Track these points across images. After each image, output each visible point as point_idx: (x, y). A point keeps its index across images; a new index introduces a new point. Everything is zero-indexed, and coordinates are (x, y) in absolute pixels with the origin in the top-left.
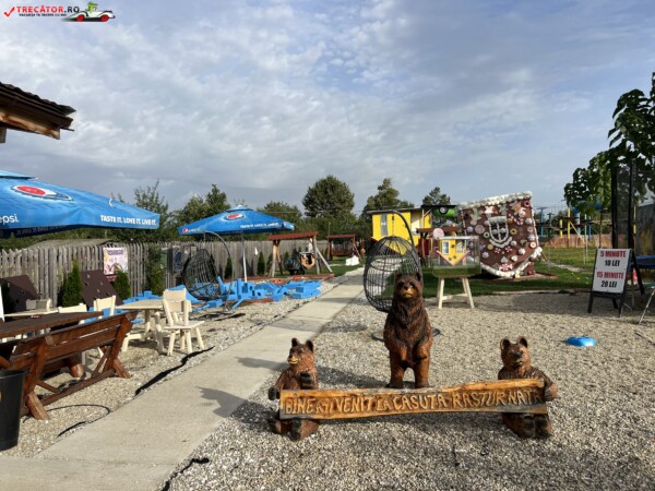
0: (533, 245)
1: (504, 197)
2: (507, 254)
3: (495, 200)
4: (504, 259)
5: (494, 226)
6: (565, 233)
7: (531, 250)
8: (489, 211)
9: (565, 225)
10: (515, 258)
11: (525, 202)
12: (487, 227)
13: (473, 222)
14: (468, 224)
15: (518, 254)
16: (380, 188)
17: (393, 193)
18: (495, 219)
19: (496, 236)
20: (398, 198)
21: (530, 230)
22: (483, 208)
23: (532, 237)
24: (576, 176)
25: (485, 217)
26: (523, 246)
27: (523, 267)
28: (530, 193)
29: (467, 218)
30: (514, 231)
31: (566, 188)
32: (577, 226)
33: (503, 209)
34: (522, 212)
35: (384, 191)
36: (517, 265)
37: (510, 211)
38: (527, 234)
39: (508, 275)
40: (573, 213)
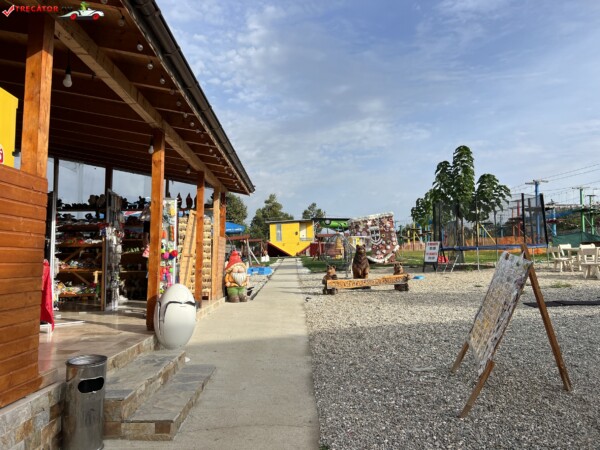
0: (394, 243)
1: (377, 216)
2: (380, 249)
3: (373, 217)
4: (378, 252)
5: (372, 232)
6: (411, 240)
7: (393, 246)
8: (369, 223)
9: (411, 235)
10: (384, 251)
11: (389, 218)
12: (368, 233)
13: (360, 230)
14: (358, 231)
15: (386, 249)
16: (266, 202)
17: (277, 206)
18: (373, 228)
19: (373, 238)
20: (282, 211)
21: (393, 235)
22: (366, 221)
23: (394, 239)
24: (417, 203)
25: (367, 227)
26: (388, 244)
27: (389, 257)
28: (392, 213)
29: (357, 227)
30: (384, 235)
31: (412, 210)
32: (420, 235)
33: (377, 222)
34: (388, 224)
35: (270, 205)
36: (385, 255)
37: (382, 223)
38: (391, 237)
39: (381, 261)
40: (417, 226)
